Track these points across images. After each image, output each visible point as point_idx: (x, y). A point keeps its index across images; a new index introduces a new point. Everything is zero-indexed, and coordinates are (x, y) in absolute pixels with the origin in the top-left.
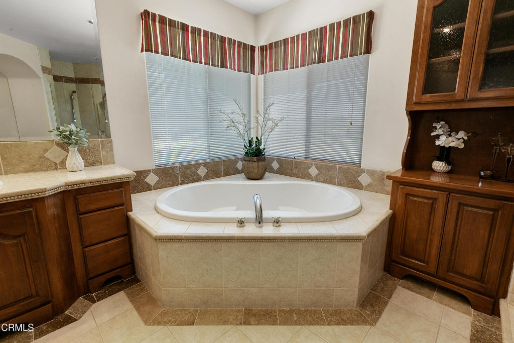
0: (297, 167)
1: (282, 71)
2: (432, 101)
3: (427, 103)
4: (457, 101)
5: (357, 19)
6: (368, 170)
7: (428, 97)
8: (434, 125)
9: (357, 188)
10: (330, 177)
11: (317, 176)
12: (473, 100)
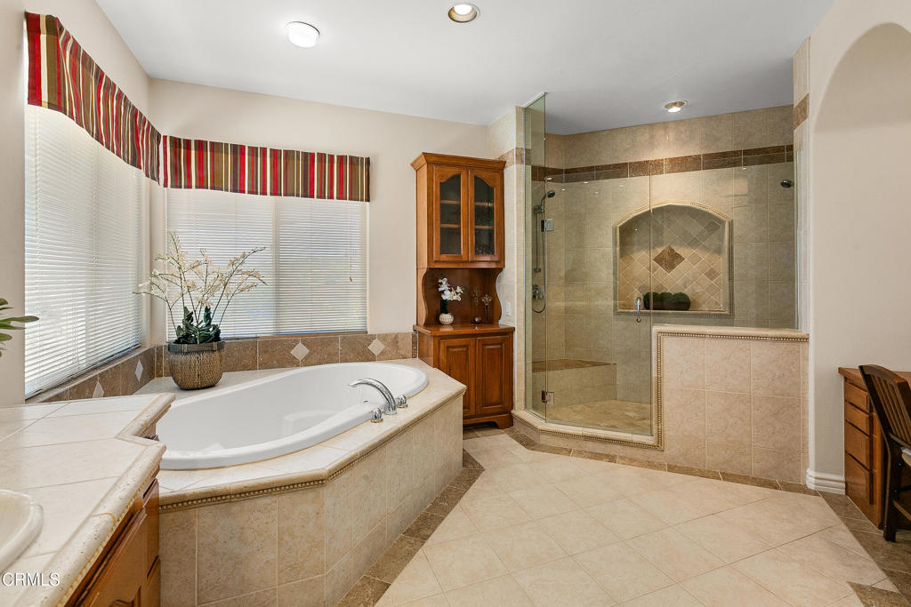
0: (265, 352)
1: (230, 194)
2: (446, 261)
3: (444, 262)
4: (463, 262)
5: (355, 161)
6: (379, 335)
7: (444, 257)
8: (440, 281)
9: (368, 360)
10: (330, 354)
11: (306, 358)
12: (473, 262)
